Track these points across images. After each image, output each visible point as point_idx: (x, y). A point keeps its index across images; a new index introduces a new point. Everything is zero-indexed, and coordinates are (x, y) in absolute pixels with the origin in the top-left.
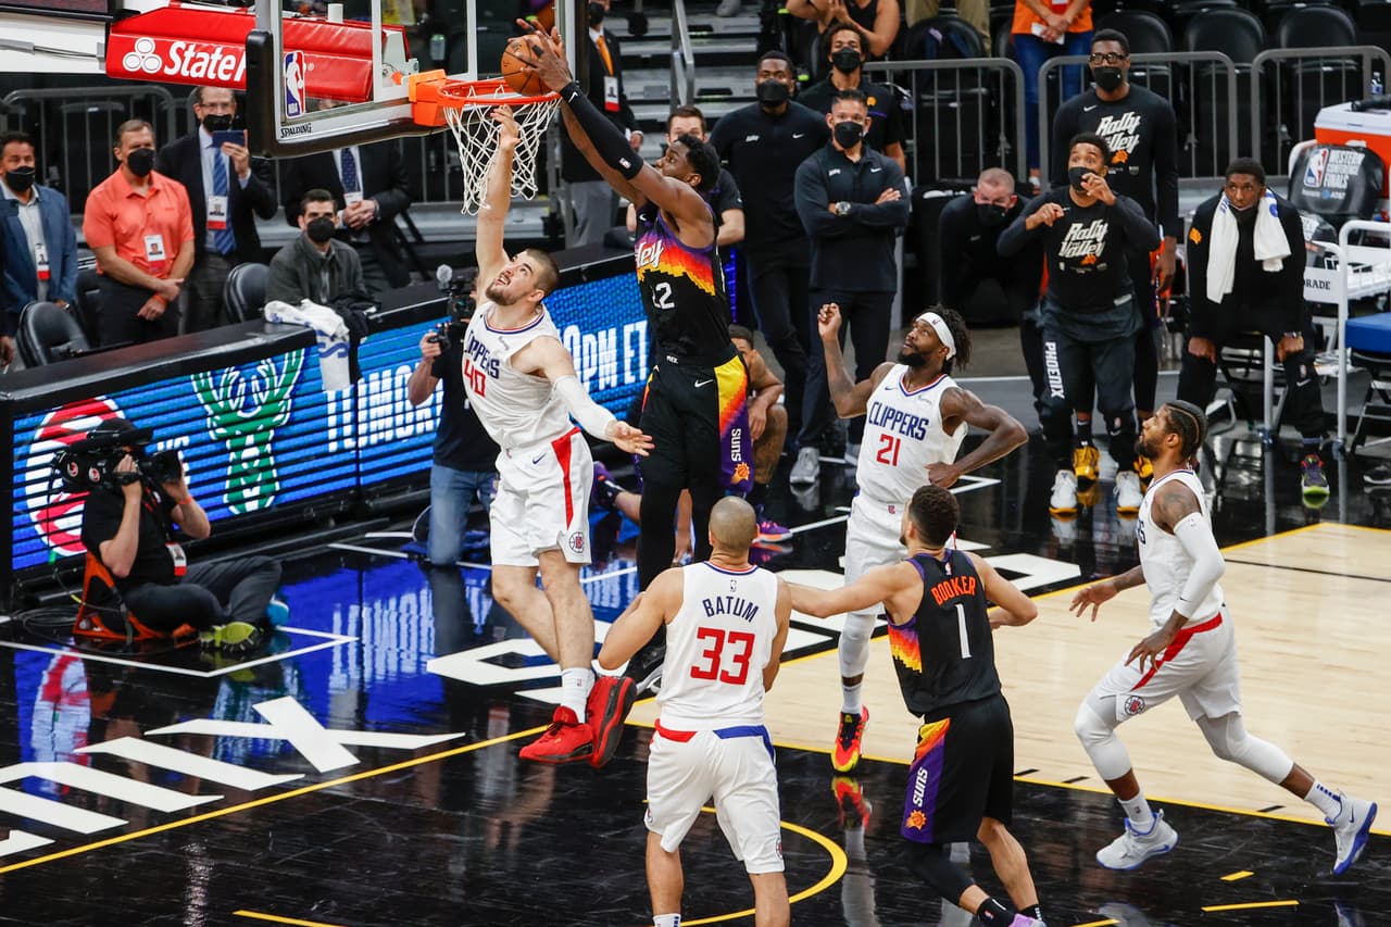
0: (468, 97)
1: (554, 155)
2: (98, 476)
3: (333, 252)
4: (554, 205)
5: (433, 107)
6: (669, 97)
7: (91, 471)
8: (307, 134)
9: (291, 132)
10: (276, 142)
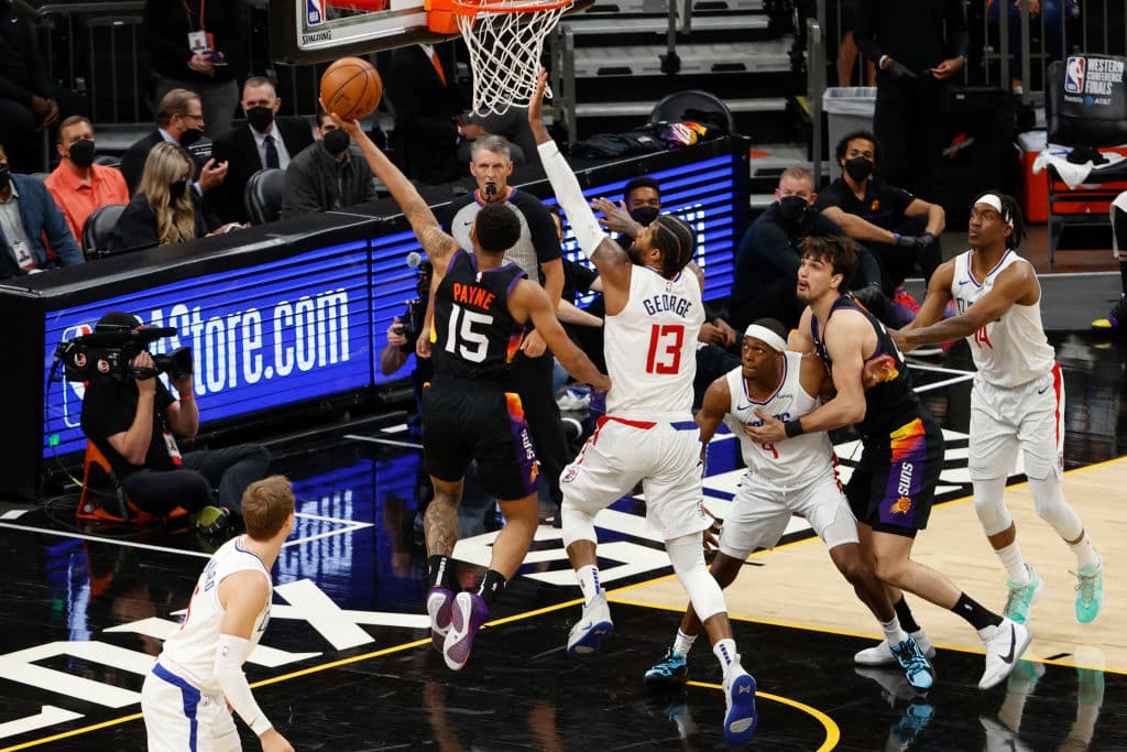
0: (480, 5)
1: (557, 66)
2: (107, 367)
3: (349, 160)
4: (558, 114)
5: (448, 14)
6: (668, 11)
7: (100, 363)
8: (328, 42)
9: (312, 39)
10: (298, 49)
